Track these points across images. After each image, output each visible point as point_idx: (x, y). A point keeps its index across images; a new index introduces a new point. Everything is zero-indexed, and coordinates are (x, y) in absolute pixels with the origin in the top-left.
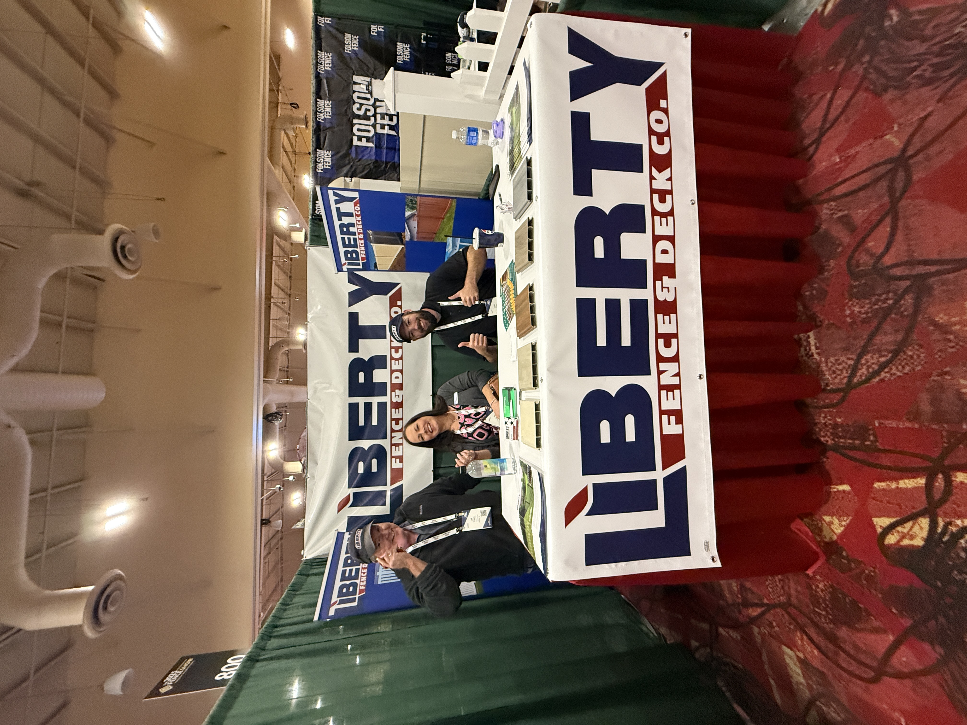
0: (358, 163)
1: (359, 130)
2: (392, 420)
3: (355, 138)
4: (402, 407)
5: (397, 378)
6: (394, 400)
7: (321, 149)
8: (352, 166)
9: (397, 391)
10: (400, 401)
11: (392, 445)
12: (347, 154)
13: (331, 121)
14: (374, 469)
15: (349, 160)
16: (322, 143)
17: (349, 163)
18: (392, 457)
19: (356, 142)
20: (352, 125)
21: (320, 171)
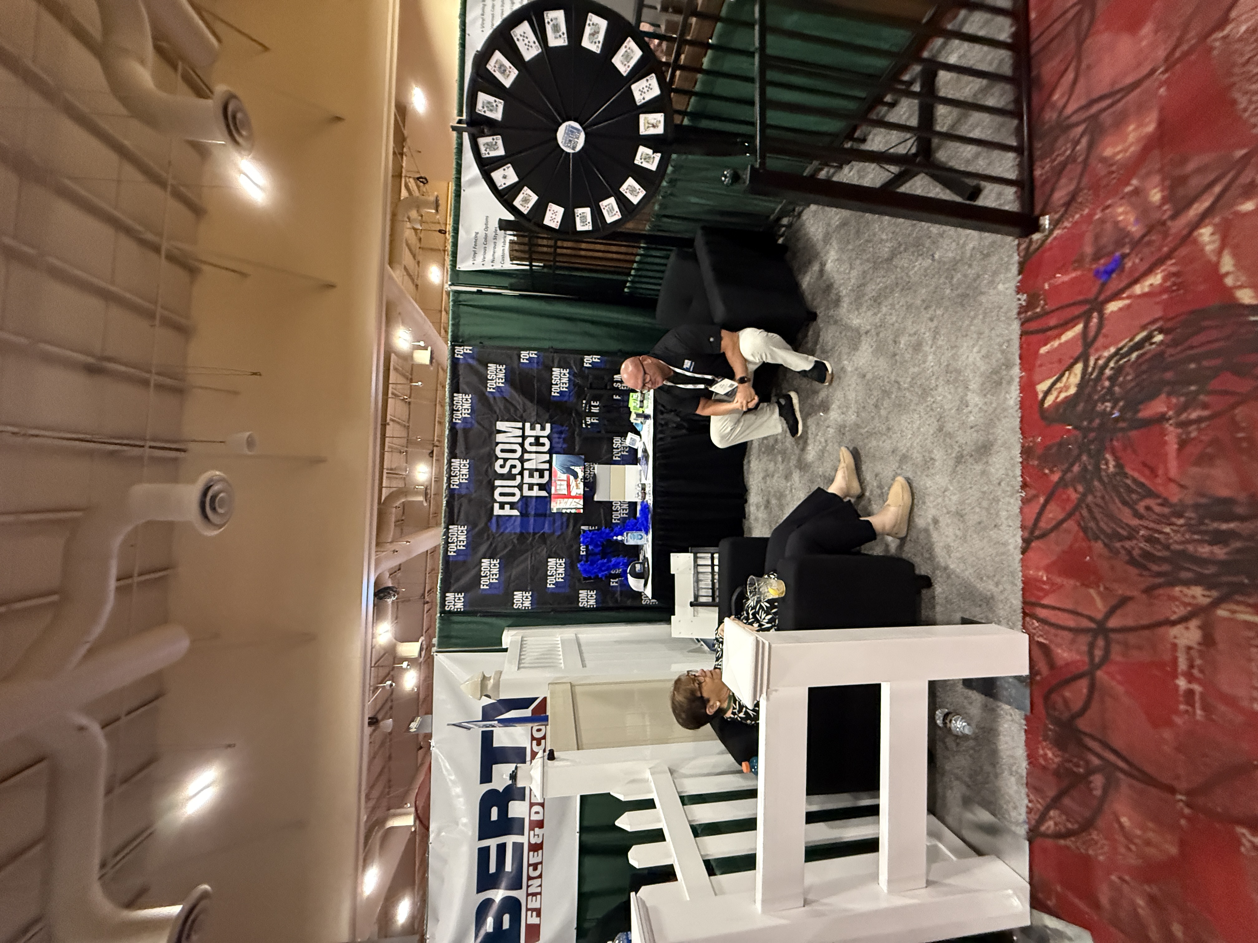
0: (499, 539)
1: (501, 494)
2: (529, 865)
3: (496, 506)
4: (542, 848)
5: (537, 813)
6: (533, 841)
7: (453, 524)
8: (491, 544)
9: (537, 829)
10: (539, 842)
11: (528, 895)
12: (487, 528)
13: (467, 486)
14: (506, 925)
15: (488, 535)
16: (456, 517)
17: (488, 539)
18: (527, 910)
19: (497, 511)
20: (493, 488)
21: (452, 554)
